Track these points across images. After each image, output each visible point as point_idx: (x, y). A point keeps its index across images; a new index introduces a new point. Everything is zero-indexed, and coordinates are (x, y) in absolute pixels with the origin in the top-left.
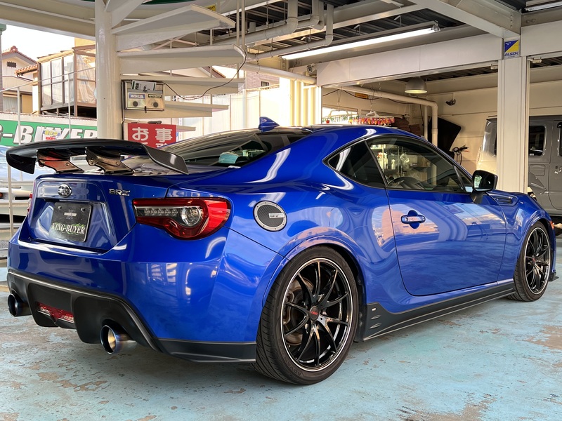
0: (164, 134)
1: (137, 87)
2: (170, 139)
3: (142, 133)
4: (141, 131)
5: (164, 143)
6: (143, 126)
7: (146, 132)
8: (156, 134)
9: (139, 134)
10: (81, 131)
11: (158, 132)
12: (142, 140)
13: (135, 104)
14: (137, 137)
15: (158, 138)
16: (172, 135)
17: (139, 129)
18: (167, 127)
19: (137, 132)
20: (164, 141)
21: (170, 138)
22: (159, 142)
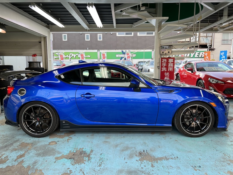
0: (171, 60)
1: (164, 48)
6: (165, 58)
7: (166, 60)
10: (199, 53)
11: (169, 60)
12: (165, 62)
13: (163, 52)
15: (169, 62)
18: (172, 58)
19: (163, 60)
22: (169, 63)
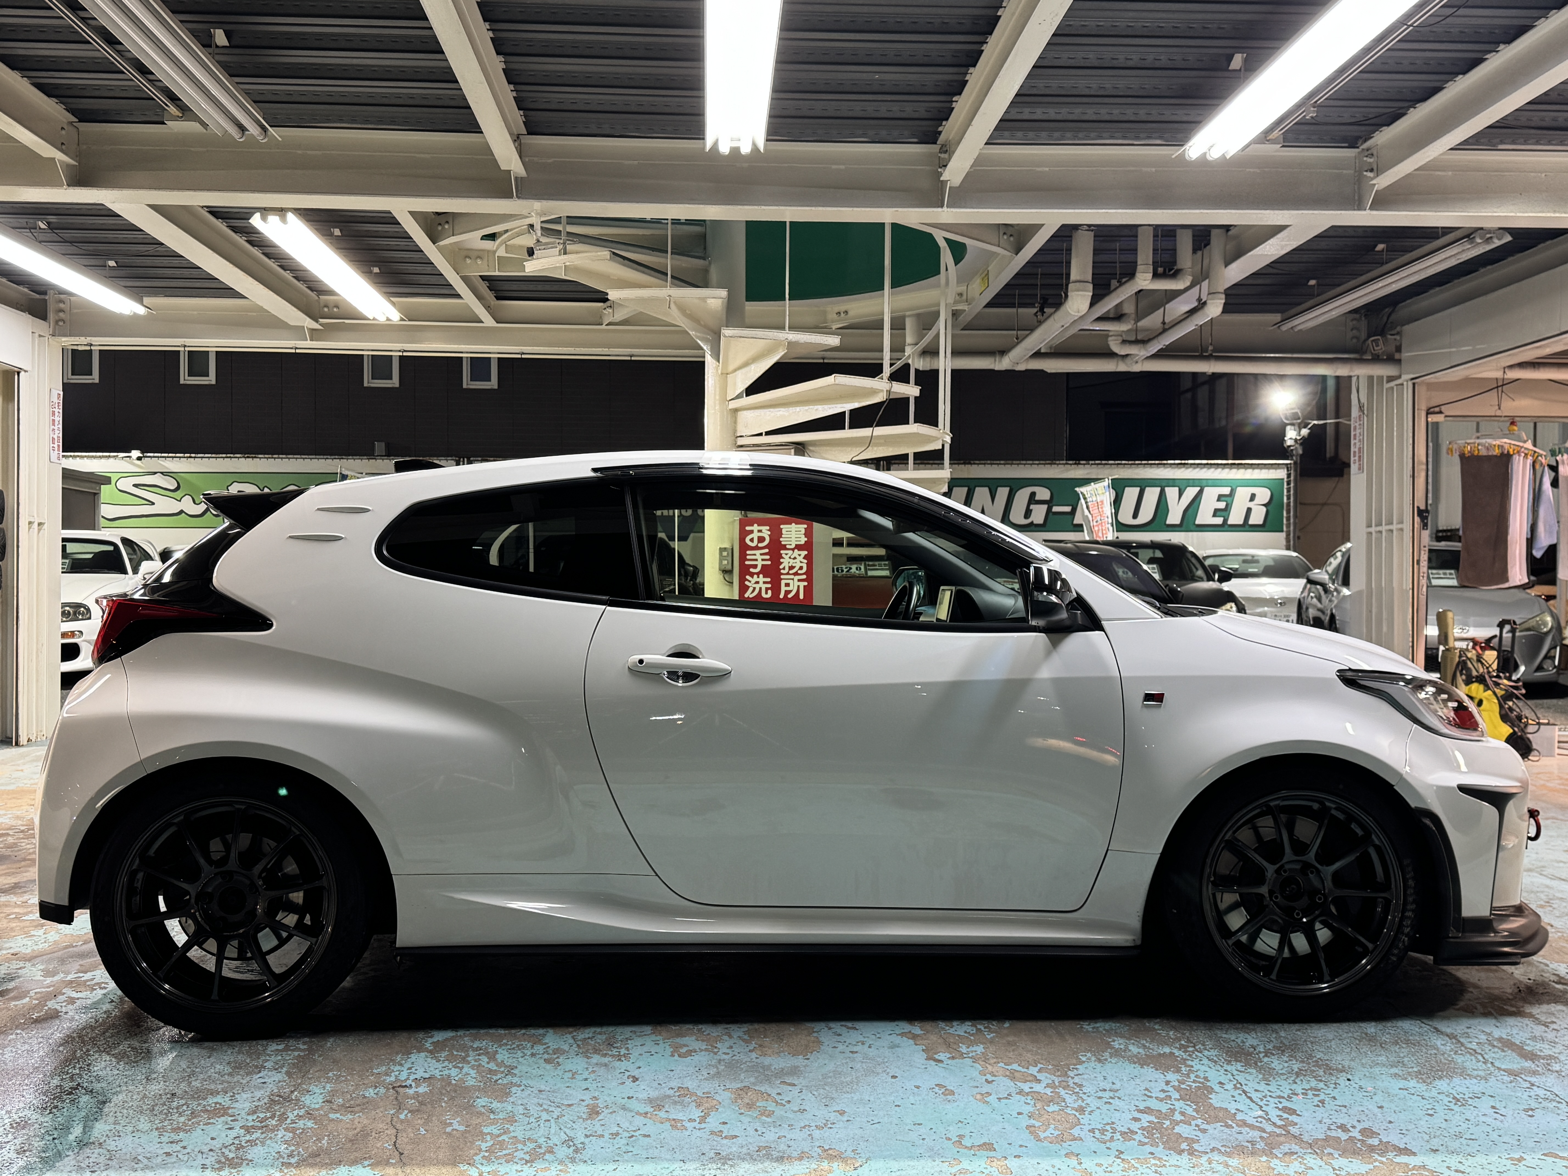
0: (794, 534)
2: (803, 543)
3: (760, 534)
4: (760, 531)
5: (793, 550)
8: (780, 534)
9: (755, 535)
11: (784, 531)
12: (760, 545)
14: (752, 540)
15: (784, 541)
16: (806, 535)
17: (755, 528)
19: (752, 532)
20: (793, 546)
21: (803, 540)
22: (784, 547)
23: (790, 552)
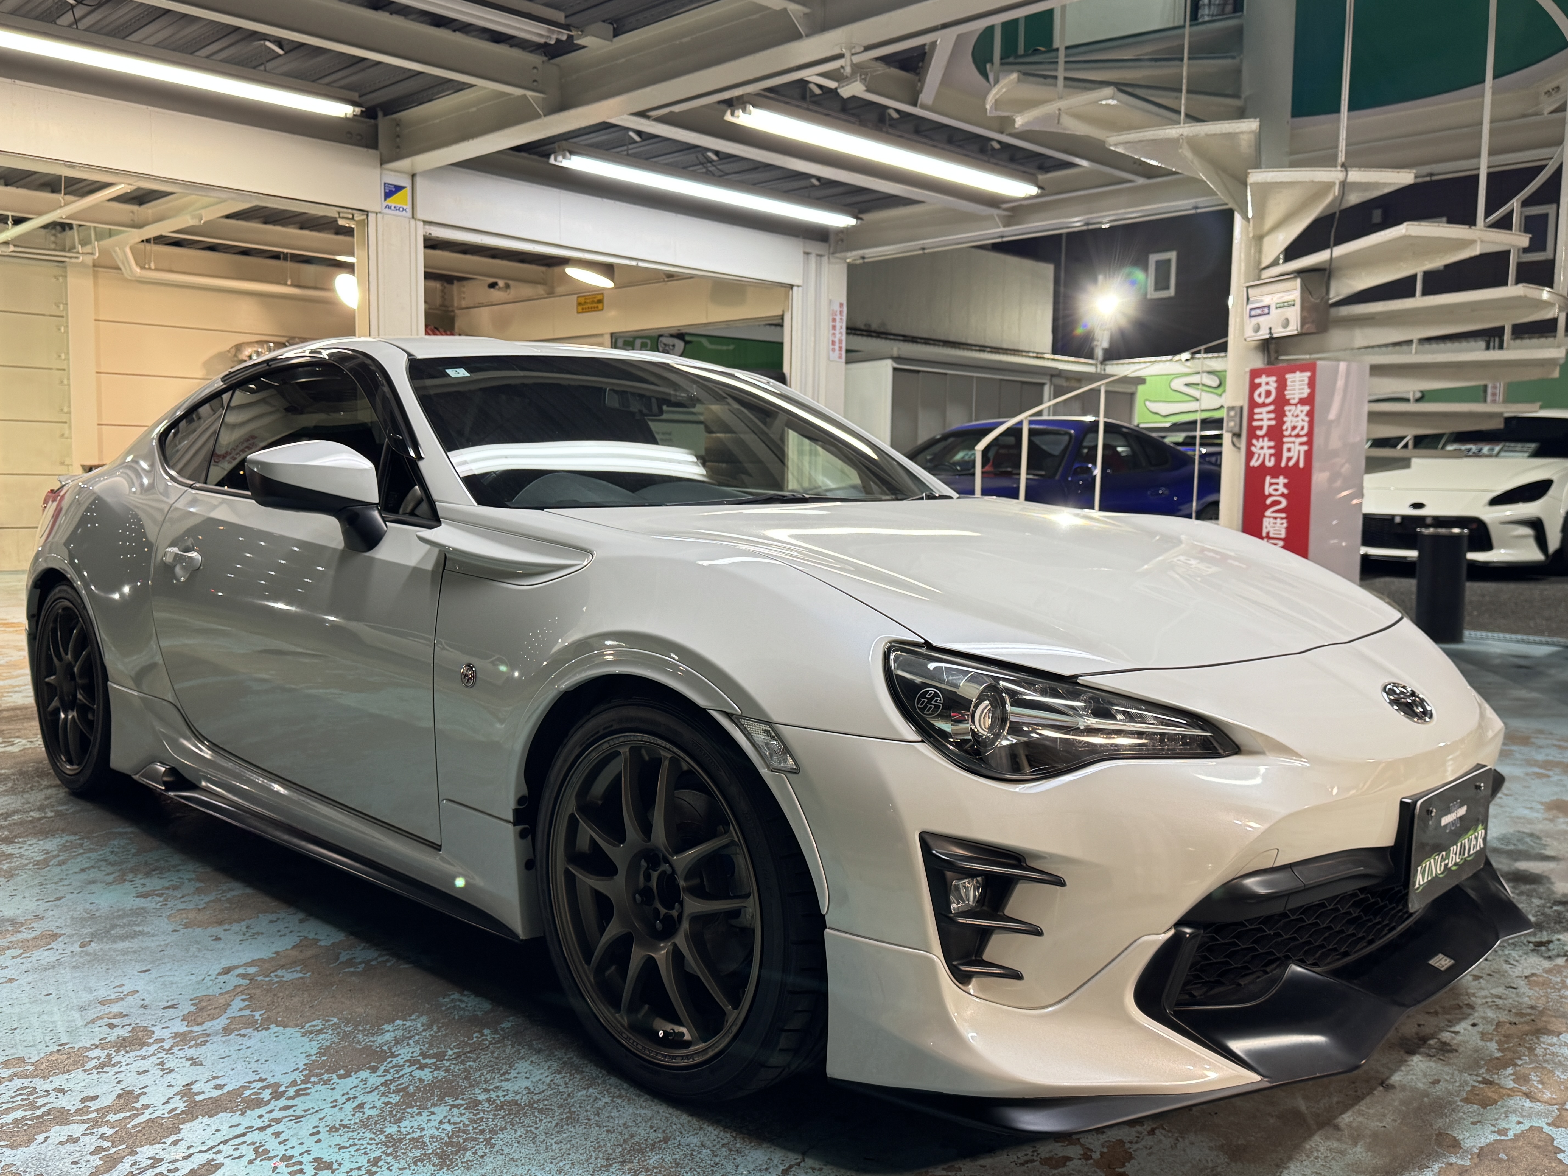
0: (1298, 386)
2: (1306, 395)
3: (1267, 388)
5: (1296, 405)
8: (1285, 386)
9: (1262, 390)
11: (1289, 383)
13: (1256, 328)
14: (1260, 395)
15: (1288, 394)
16: (1308, 386)
17: (1265, 380)
18: (1304, 368)
19: (1259, 385)
20: (1296, 401)
21: (1306, 391)
22: (1289, 403)
23: (1293, 408)
